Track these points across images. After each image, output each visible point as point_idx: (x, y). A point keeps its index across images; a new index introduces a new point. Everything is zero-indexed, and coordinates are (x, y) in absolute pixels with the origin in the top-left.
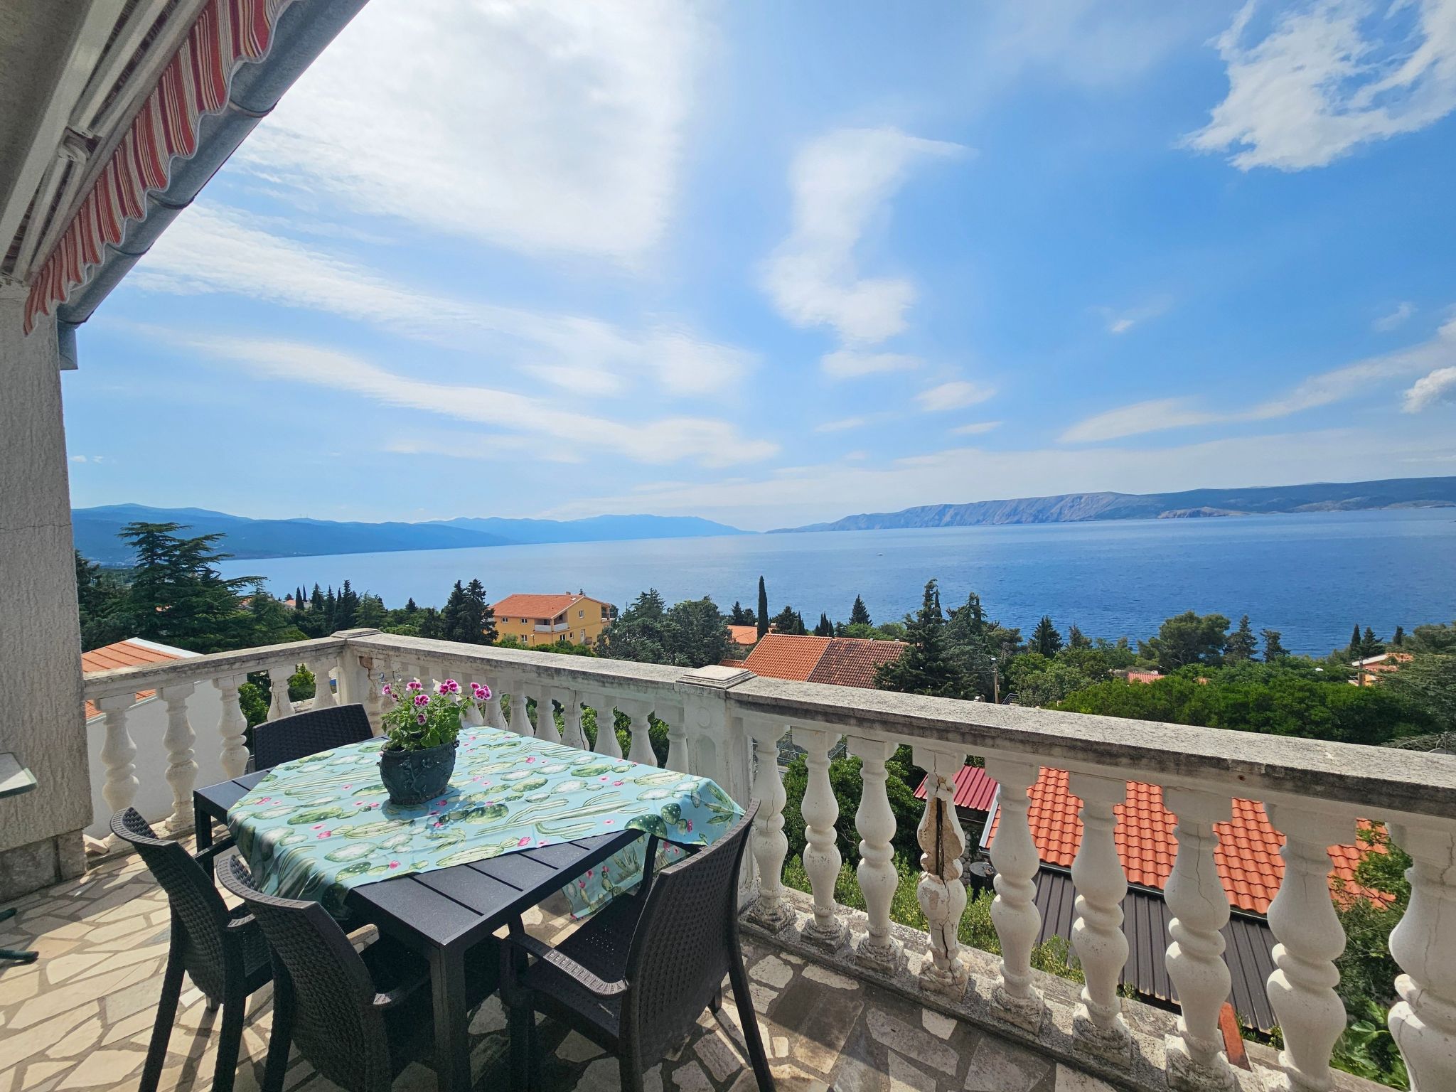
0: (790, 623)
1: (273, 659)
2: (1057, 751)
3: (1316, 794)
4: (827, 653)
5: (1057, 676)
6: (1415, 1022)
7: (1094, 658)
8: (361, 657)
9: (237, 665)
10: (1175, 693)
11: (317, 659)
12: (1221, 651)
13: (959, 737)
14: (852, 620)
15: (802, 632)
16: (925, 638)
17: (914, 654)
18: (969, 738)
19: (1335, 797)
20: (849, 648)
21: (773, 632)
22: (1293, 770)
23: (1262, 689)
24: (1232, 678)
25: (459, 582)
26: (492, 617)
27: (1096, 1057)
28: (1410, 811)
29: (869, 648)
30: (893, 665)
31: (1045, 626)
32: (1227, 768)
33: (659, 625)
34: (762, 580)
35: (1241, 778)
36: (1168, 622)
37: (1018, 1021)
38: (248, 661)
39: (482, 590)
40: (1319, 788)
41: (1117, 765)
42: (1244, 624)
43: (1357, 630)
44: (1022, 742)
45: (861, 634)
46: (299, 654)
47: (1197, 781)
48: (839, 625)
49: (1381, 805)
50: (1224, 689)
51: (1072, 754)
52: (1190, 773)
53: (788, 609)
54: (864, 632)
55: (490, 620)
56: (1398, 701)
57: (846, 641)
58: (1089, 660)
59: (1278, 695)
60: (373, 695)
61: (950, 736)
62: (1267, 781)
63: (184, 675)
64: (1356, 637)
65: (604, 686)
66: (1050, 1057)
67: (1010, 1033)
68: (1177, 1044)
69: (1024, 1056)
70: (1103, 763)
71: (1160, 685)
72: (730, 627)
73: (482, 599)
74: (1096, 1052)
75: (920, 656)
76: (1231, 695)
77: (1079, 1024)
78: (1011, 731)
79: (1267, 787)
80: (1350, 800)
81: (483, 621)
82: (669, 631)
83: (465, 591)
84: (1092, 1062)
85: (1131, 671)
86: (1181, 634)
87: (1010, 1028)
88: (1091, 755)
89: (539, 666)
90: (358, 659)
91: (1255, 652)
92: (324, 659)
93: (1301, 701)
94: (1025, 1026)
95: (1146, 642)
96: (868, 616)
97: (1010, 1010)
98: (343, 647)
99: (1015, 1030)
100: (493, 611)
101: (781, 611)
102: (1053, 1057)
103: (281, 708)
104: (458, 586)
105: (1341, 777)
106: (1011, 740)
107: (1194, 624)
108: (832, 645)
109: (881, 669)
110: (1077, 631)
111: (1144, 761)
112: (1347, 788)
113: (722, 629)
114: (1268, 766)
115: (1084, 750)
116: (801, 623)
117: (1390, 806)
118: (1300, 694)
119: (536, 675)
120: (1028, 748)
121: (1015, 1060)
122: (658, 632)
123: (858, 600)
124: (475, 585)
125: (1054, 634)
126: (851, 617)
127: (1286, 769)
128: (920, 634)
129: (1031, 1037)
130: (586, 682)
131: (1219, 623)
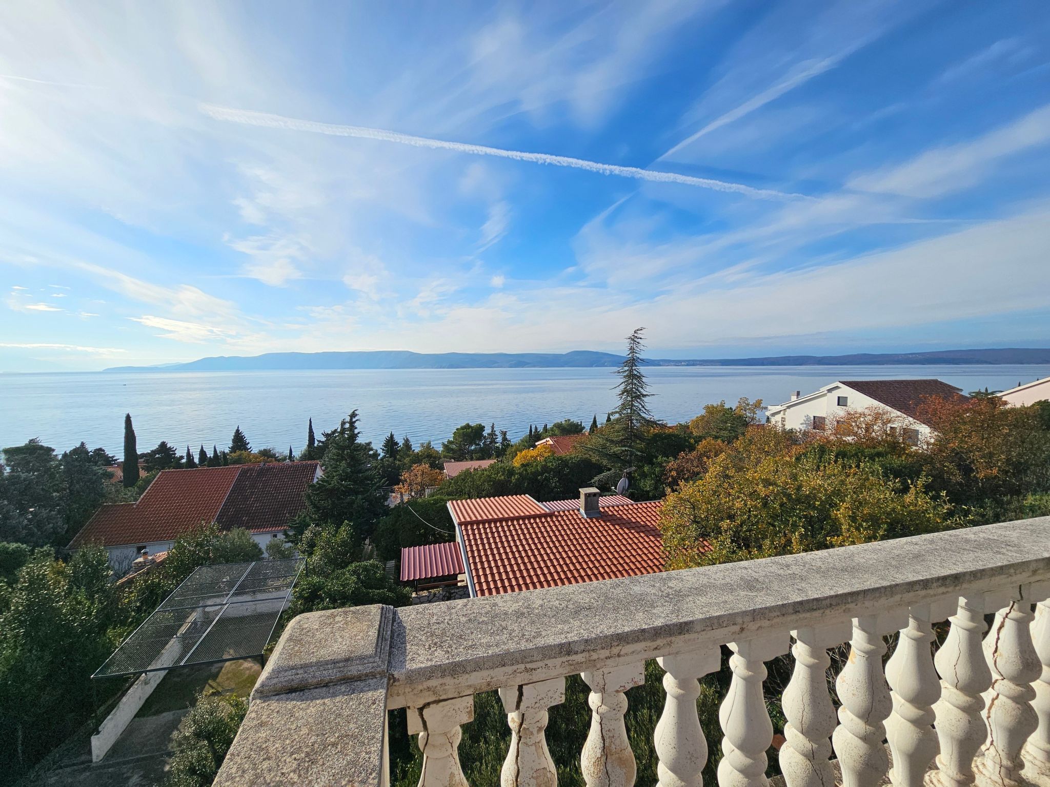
14: (232, 448)
31: (390, 438)
34: (128, 417)
36: (457, 429)
42: (493, 427)
43: (531, 427)
53: (163, 445)
64: (531, 430)
86: (464, 435)
91: (497, 443)
95: (446, 443)
96: (248, 443)
101: (154, 446)
107: (470, 430)
110: (407, 440)
123: (238, 430)
125: (397, 444)
126: (231, 446)
131: (481, 428)
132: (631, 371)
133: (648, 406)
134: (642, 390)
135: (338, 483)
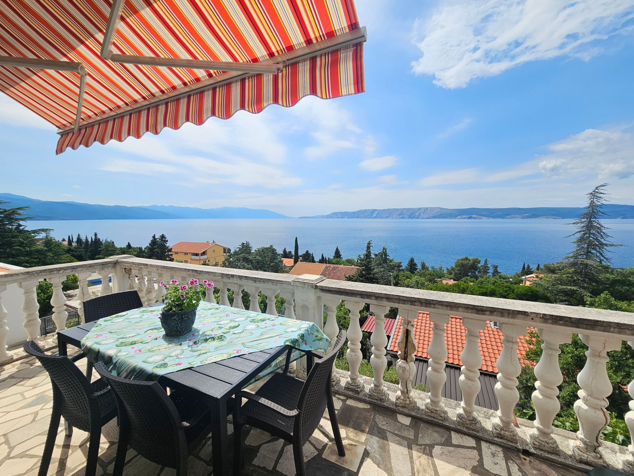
0: (308, 258)
1: (80, 269)
2: (460, 309)
3: (560, 325)
4: (324, 271)
5: (416, 281)
6: (585, 407)
7: (430, 274)
8: (125, 269)
9: (61, 272)
10: (461, 288)
11: (103, 269)
12: (477, 272)
13: (419, 304)
14: (334, 257)
15: (314, 261)
16: (366, 265)
17: (361, 272)
18: (424, 304)
19: (567, 326)
20: (334, 269)
21: (301, 261)
22: (552, 315)
23: (493, 287)
24: (482, 283)
25: (155, 235)
26: (171, 252)
27: (466, 428)
28: (593, 330)
29: (342, 269)
30: (352, 276)
31: (412, 260)
32: (528, 315)
33: (251, 257)
34: (296, 238)
35: (532, 319)
36: (458, 260)
37: (436, 416)
38: (67, 269)
39: (166, 239)
40: (561, 322)
41: (484, 314)
42: (486, 262)
43: (524, 265)
44: (446, 306)
45: (338, 263)
46: (93, 266)
47: (515, 320)
48: (329, 259)
49: (583, 328)
50: (479, 287)
51: (466, 310)
52: (513, 318)
53: (307, 252)
54: (339, 262)
55: (170, 253)
56: (538, 292)
57: (332, 266)
58: (428, 275)
59: (498, 289)
60: (132, 287)
61: (416, 304)
62: (542, 320)
63: (33, 276)
64: (524, 268)
65: (256, 283)
66: (449, 429)
67: (433, 421)
68: (497, 421)
69: (438, 429)
70: (479, 314)
71: (456, 285)
72: (282, 259)
73: (166, 243)
74: (466, 426)
75: (364, 272)
76: (481, 289)
77: (459, 416)
78: (442, 301)
79: (541, 322)
80: (572, 326)
81: (167, 253)
82: (255, 260)
83: (158, 240)
84: (465, 430)
85: (444, 280)
86: (463, 265)
87: (433, 419)
88: (474, 311)
89: (223, 274)
90: (124, 269)
91: (489, 273)
92: (106, 269)
93: (506, 291)
94: (439, 418)
95: (449, 268)
96: (341, 255)
97: (433, 412)
98: (116, 263)
99: (435, 420)
100: (171, 249)
101: (304, 252)
102: (450, 429)
103: (84, 292)
104: (154, 237)
105: (570, 318)
106: (442, 305)
107: (468, 261)
108: (327, 268)
109: (347, 278)
110: (424, 263)
111: (496, 313)
112: (572, 322)
113: (279, 260)
114: (543, 314)
115: (472, 309)
116: (313, 257)
117: (586, 329)
118: (505, 289)
119: (221, 277)
120: (449, 308)
121: (436, 431)
122: (250, 260)
123: (337, 249)
124: (163, 237)
125: (415, 264)
126: (334, 255)
127: (550, 315)
128: (364, 263)
129: (441, 422)
130: (246, 280)
131: (477, 261)
132: (590, 222)
133: (607, 255)
134: (602, 240)
135: (357, 278)
